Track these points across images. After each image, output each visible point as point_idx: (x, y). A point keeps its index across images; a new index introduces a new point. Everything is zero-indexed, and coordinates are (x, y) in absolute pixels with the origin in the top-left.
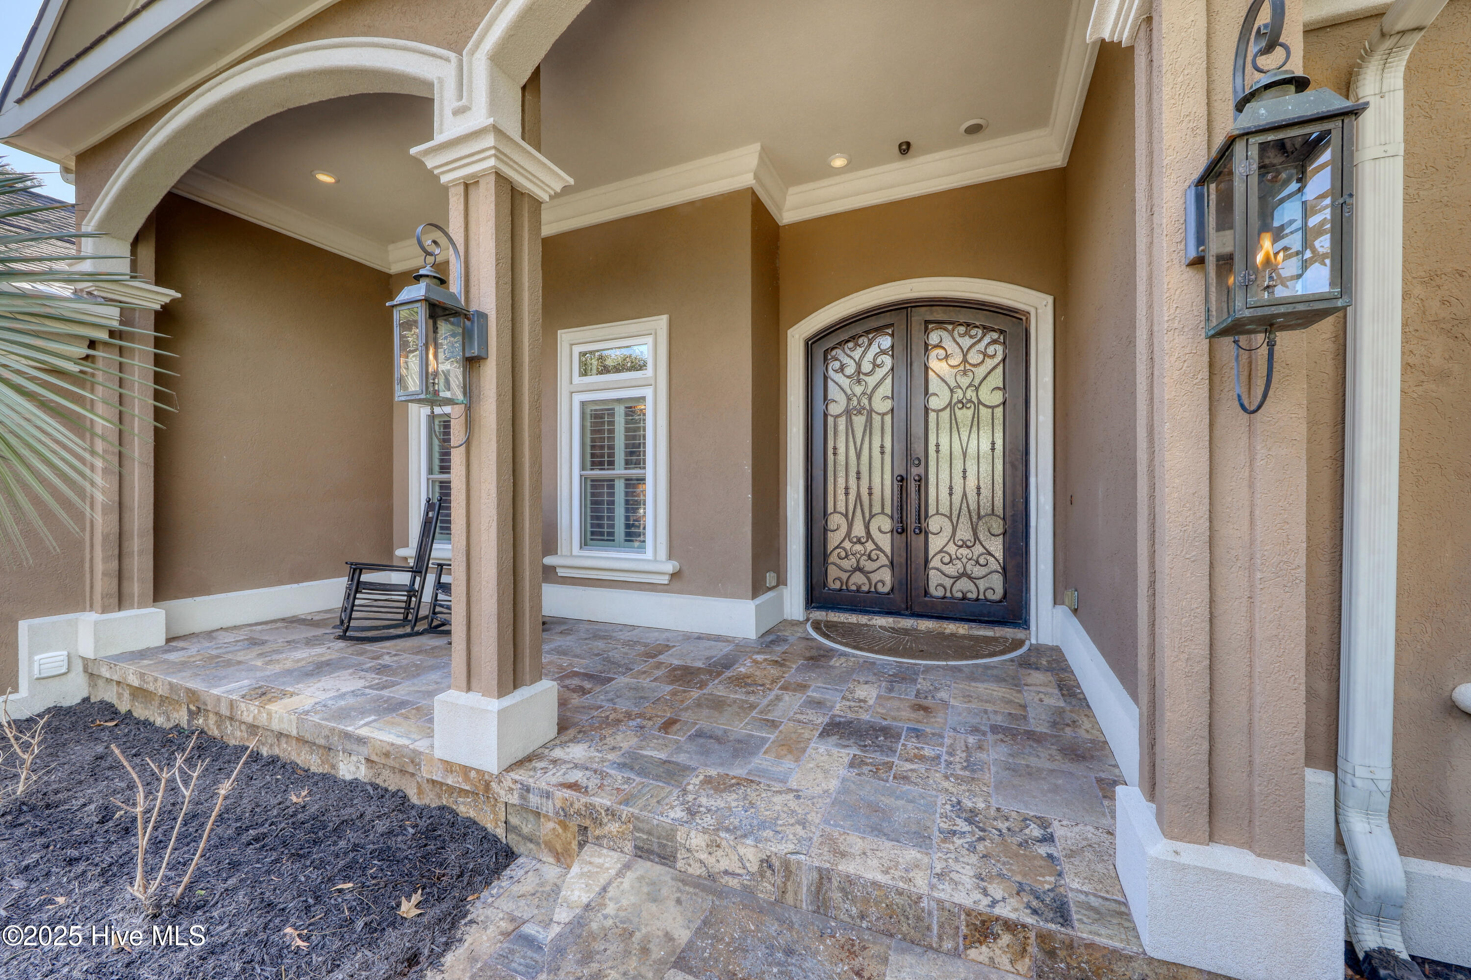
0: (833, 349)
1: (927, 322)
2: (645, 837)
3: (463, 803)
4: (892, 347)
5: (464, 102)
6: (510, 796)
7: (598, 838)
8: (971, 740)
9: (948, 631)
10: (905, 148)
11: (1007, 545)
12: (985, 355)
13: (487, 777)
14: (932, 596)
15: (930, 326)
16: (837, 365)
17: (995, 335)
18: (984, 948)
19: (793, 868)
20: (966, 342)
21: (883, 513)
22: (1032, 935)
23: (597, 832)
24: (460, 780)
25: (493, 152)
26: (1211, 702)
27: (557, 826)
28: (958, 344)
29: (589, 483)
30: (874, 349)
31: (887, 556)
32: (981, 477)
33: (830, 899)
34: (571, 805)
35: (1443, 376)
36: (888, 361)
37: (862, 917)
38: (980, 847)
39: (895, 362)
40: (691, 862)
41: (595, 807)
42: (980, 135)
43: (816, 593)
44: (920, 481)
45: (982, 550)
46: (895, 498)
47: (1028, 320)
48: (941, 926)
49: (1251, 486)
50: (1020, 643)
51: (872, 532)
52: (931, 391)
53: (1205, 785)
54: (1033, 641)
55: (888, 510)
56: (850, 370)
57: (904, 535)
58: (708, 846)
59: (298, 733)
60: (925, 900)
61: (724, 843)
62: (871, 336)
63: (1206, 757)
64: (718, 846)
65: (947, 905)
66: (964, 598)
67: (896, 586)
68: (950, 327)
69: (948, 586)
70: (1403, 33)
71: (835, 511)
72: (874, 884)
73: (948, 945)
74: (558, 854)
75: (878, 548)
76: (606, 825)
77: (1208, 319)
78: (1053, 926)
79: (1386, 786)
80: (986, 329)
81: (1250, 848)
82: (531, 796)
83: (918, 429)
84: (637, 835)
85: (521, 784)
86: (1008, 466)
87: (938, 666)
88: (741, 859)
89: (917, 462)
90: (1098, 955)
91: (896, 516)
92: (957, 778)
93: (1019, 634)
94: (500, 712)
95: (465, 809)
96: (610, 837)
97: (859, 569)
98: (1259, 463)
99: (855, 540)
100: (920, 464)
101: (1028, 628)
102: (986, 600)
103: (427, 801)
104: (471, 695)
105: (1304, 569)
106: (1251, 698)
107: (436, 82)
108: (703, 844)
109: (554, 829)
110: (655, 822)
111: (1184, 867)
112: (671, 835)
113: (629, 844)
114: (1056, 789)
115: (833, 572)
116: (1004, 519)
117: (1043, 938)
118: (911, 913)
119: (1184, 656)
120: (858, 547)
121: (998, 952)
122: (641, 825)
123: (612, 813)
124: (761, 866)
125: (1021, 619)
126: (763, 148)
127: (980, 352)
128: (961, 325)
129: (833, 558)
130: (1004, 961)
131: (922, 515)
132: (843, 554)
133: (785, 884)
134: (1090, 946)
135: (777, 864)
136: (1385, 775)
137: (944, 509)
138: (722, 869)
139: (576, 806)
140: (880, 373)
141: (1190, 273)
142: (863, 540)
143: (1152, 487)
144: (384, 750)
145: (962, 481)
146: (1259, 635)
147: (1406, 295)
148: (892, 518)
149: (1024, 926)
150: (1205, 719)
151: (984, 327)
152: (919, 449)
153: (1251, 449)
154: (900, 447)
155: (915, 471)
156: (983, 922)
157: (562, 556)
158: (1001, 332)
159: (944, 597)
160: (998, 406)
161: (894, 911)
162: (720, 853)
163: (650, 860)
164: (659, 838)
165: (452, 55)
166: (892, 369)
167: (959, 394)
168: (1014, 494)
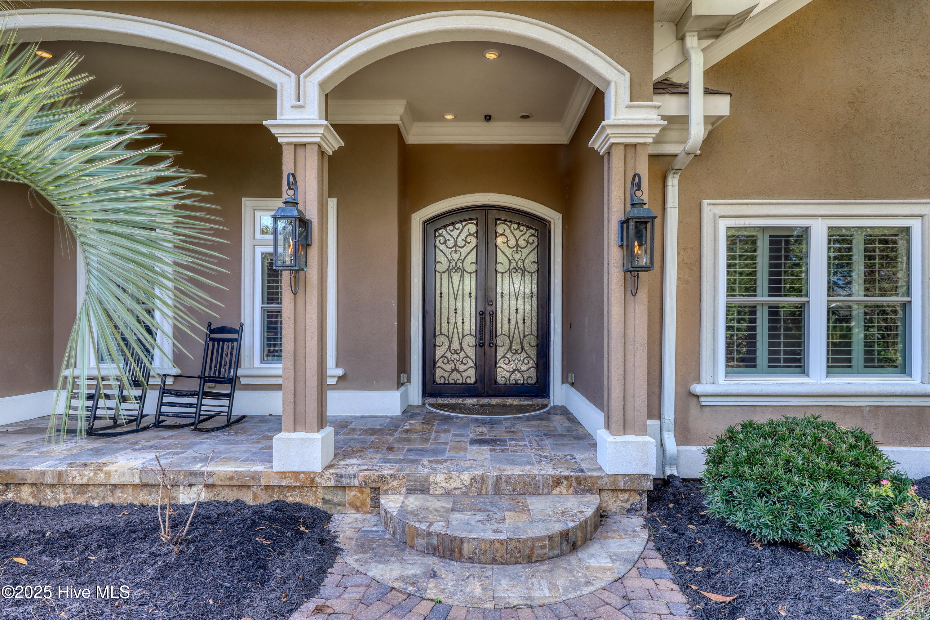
0: (440, 229)
1: (497, 219)
2: (412, 483)
3: (291, 496)
4: (477, 232)
5: (301, 103)
6: (329, 482)
7: (385, 491)
8: (537, 439)
9: (508, 403)
10: (488, 118)
11: (539, 352)
12: (528, 242)
13: (312, 475)
14: (499, 384)
15: (498, 222)
16: (442, 240)
17: (533, 232)
18: (558, 489)
19: (485, 478)
20: (518, 234)
21: (470, 334)
22: (573, 479)
23: (385, 488)
24: (292, 481)
25: (321, 135)
26: (624, 389)
27: (357, 493)
28: (513, 234)
29: (266, 313)
30: (465, 233)
31: (473, 361)
32: (526, 313)
33: (501, 487)
34: (369, 478)
35: (688, 282)
36: (473, 240)
37: (514, 490)
38: (552, 463)
39: (478, 241)
40: (437, 489)
41: (384, 475)
42: (528, 119)
43: (428, 387)
44: (492, 314)
45: (526, 355)
46: (478, 325)
47: (550, 225)
48: (543, 485)
49: (634, 318)
50: (546, 406)
51: (464, 347)
52: (498, 261)
53: (622, 416)
54: (552, 404)
55: (473, 333)
56: (451, 243)
57: (483, 348)
58: (446, 479)
59: (141, 481)
60: (538, 477)
61: (454, 476)
62: (464, 224)
63: (623, 407)
64: (451, 478)
65: (545, 476)
66: (516, 384)
67: (478, 378)
68: (509, 224)
69: (507, 377)
70: (677, 169)
71: (441, 334)
72: (519, 476)
73: (546, 491)
74: (357, 507)
75: (468, 357)
76: (391, 483)
77: (623, 266)
78: (580, 474)
79: (673, 421)
80: (528, 228)
81: (634, 434)
82: (343, 479)
83: (491, 284)
84: (408, 483)
85: (336, 474)
86: (539, 307)
87: (510, 418)
88: (462, 481)
89: (491, 303)
90: (593, 479)
91: (478, 336)
92: (536, 449)
93: (545, 401)
94: (322, 438)
95: (292, 498)
96: (393, 488)
97: (455, 370)
98: (636, 311)
99: (453, 351)
100: (492, 304)
101: (549, 398)
102: (528, 384)
103: (261, 501)
104: (296, 433)
105: (647, 344)
106: (634, 386)
107: (279, 86)
108: (443, 479)
109: (355, 495)
110: (418, 475)
111: (617, 442)
112: (427, 479)
113: (404, 489)
114: (574, 447)
115: (439, 372)
116: (537, 337)
117: (577, 478)
118: (532, 483)
119: (617, 375)
120: (455, 356)
121: (563, 488)
122: (410, 478)
123: (394, 477)
124: (471, 481)
125: (545, 393)
126: (408, 103)
127: (525, 240)
128: (515, 223)
129: (438, 365)
130: (564, 491)
131: (494, 335)
132: (446, 361)
133: (482, 486)
134: (591, 477)
135: (478, 478)
136: (673, 417)
137: (506, 332)
138: (453, 488)
139: (372, 478)
140: (469, 247)
141: (619, 249)
142: (458, 352)
143: (608, 319)
144: (228, 477)
145: (515, 315)
146: (636, 366)
147: (679, 254)
148: (476, 337)
149: (571, 476)
150: (622, 394)
151: (527, 227)
152: (491, 295)
153: (634, 306)
154: (481, 294)
155: (489, 309)
156: (558, 479)
157: (245, 368)
158: (536, 230)
159: (505, 384)
160: (534, 272)
161: (526, 484)
162: (452, 480)
163: (415, 494)
164: (420, 482)
165: (293, 75)
166: (477, 246)
167: (514, 264)
168: (542, 323)
